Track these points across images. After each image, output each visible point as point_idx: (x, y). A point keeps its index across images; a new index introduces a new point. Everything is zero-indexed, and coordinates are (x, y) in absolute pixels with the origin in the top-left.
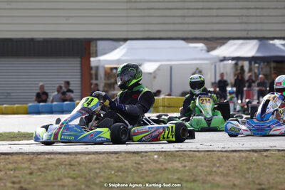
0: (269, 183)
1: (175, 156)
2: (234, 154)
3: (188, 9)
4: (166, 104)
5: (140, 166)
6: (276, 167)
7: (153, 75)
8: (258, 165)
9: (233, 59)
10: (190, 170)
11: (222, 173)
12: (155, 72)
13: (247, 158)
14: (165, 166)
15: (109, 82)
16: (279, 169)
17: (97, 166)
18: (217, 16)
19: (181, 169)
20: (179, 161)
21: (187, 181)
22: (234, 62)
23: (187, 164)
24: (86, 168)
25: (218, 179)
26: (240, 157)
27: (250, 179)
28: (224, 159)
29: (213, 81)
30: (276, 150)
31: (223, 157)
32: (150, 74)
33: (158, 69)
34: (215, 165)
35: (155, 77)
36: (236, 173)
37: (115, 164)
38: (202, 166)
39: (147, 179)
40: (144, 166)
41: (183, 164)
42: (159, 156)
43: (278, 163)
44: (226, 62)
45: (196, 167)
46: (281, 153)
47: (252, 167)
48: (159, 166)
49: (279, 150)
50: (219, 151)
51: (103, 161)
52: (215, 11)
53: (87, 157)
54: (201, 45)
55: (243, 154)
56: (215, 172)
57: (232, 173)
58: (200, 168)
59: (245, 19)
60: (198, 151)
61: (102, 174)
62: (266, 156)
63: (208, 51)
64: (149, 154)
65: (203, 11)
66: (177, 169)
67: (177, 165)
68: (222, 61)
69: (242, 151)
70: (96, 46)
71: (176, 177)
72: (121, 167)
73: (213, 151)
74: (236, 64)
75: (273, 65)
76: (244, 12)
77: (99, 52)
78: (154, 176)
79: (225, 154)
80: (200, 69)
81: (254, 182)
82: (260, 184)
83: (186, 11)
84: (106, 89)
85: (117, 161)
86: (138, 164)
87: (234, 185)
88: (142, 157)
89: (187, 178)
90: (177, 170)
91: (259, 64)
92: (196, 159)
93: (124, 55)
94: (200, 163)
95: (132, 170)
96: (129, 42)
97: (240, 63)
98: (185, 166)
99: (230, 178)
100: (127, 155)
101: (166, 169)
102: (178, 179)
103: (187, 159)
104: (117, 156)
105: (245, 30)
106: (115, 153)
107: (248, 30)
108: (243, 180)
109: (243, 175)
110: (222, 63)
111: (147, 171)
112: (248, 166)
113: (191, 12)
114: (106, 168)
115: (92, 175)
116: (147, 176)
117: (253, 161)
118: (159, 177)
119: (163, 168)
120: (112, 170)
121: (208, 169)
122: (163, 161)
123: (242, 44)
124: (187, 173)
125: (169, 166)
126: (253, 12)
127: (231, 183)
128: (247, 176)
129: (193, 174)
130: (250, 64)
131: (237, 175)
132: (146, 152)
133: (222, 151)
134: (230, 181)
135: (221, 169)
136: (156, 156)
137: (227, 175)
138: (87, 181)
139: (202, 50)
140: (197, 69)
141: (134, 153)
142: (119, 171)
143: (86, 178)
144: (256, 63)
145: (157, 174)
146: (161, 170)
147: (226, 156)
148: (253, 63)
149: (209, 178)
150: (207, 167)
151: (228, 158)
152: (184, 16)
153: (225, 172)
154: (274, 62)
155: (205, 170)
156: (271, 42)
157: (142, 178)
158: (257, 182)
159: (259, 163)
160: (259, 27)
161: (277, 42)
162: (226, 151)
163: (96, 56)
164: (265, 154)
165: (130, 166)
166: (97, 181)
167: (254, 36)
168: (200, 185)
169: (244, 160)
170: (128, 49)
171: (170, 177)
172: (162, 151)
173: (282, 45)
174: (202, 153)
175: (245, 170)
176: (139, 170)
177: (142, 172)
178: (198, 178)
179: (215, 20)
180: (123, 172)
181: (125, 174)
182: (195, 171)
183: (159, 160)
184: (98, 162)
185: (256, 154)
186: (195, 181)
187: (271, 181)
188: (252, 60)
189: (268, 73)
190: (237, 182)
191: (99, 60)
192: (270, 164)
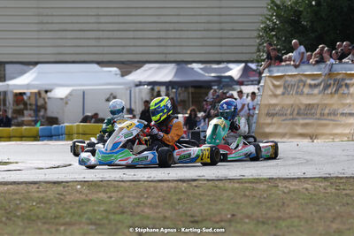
0: (201, 214)
1: (99, 186)
2: (162, 184)
3: (103, 31)
4: (81, 131)
5: (62, 197)
6: (208, 198)
7: (65, 101)
8: (188, 196)
9: (149, 84)
10: (117, 201)
11: (150, 204)
12: (66, 97)
13: (175, 188)
14: (90, 197)
15: (18, 108)
16: (211, 200)
17: (17, 196)
18: (134, 38)
19: (108, 200)
20: (104, 191)
21: (114, 213)
22: (149, 87)
23: (112, 194)
24: (5, 199)
25: (146, 210)
26: (168, 187)
27: (181, 211)
28: (152, 189)
29: (128, 107)
30: (205, 180)
31: (150, 187)
32: (62, 99)
33: (70, 94)
34: (142, 196)
35: (67, 103)
36: (165, 204)
37: (36, 195)
38: (129, 197)
39: (72, 210)
40: (68, 197)
41: (109, 195)
42: (82, 186)
43: (210, 193)
44: (142, 87)
45: (122, 198)
46: (210, 182)
47: (182, 197)
48: (84, 197)
49: (208, 180)
50: (145, 181)
51: (23, 191)
52: (131, 33)
53: (6, 188)
54: (114, 69)
55: (171, 184)
56: (143, 203)
57: (161, 204)
58: (126, 199)
59: (163, 42)
60: (123, 181)
61: (23, 205)
62: (196, 186)
63: (123, 75)
64: (71, 184)
65: (119, 33)
66: (103, 200)
67: (103, 196)
68: (137, 86)
69: (169, 181)
70: (4, 70)
71: (102, 209)
72: (43, 198)
73: (139, 181)
74: (152, 89)
75: (191, 90)
76: (162, 34)
77: (7, 76)
78: (79, 207)
79: (152, 184)
80: (114, 94)
81: (186, 215)
82: (192, 216)
83: (101, 33)
84: (15, 116)
85: (38, 192)
86: (62, 195)
87: (165, 217)
88: (64, 187)
89: (114, 210)
90: (102, 202)
91: (177, 89)
92: (122, 189)
93: (34, 80)
94: (126, 194)
95: (55, 201)
96: (39, 66)
97: (157, 88)
98: (111, 197)
99: (160, 210)
100: (48, 185)
101: (91, 200)
102: (105, 211)
103: (112, 190)
104: (37, 186)
105: (163, 53)
106: (35, 183)
107: (166, 54)
108: (174, 212)
109: (173, 206)
110: (137, 88)
111: (71, 202)
112: (177, 197)
113: (106, 34)
114: (26, 199)
115: (12, 206)
116: (72, 208)
117: (183, 192)
118: (84, 208)
119: (87, 199)
120: (34, 201)
121: (135, 200)
122: (86, 191)
123: (158, 68)
124: (113, 205)
125: (94, 197)
126: (171, 34)
127: (161, 215)
128: (177, 207)
129: (120, 206)
130: (167, 89)
131: (167, 206)
132: (67, 182)
133: (148, 181)
134: (160, 212)
135: (149, 200)
136: (79, 187)
137: (156, 206)
138: (8, 213)
139: (116, 74)
140: (111, 94)
141: (55, 183)
142: (41, 202)
143: (6, 210)
144: (173, 88)
145: (82, 206)
146: (85, 201)
147: (154, 187)
148: (170, 88)
149: (138, 210)
150: (134, 197)
151: (155, 188)
152: (99, 38)
153: (154, 203)
154: (192, 87)
155: (133, 201)
156: (189, 66)
157: (67, 210)
158: (189, 214)
159: (189, 193)
160: (177, 50)
161: (195, 66)
162: (152, 181)
163: (5, 81)
164: (194, 183)
165: (52, 196)
166: (19, 214)
167: (172, 59)
168: (129, 217)
169: (172, 190)
170: (39, 73)
171: (96, 208)
172: (85, 181)
173: (201, 69)
174: (128, 183)
175: (175, 201)
176: (62, 202)
177: (66, 204)
178: (125, 210)
179: (132, 42)
180: (45, 203)
181: (48, 206)
182: (122, 202)
183: (82, 190)
184: (17, 193)
185: (185, 184)
186: (123, 213)
187: (204, 213)
188: (169, 85)
189: (186, 98)
190: (168, 214)
191: (8, 85)
192: (200, 195)
